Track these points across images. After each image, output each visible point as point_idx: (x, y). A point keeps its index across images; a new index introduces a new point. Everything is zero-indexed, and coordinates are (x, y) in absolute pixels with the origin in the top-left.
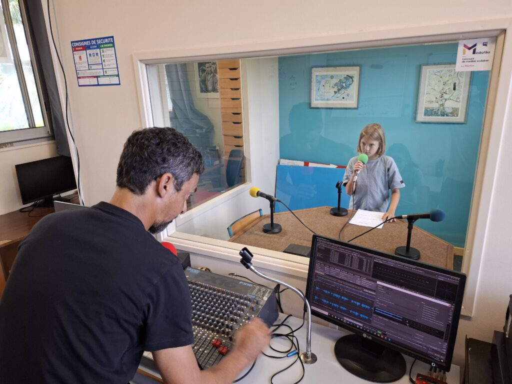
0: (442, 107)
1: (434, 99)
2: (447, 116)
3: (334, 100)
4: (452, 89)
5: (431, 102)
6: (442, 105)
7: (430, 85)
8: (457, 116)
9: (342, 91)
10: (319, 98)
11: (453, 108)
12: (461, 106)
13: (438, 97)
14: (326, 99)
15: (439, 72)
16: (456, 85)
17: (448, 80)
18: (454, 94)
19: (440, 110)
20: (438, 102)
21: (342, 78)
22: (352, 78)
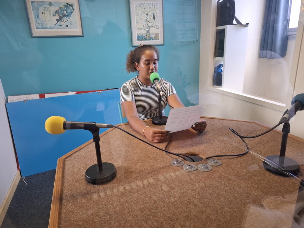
0: (148, 33)
1: (142, 27)
2: (152, 40)
3: (57, 28)
4: (153, 18)
5: (140, 29)
6: (148, 31)
7: (137, 14)
8: (159, 40)
9: (65, 19)
10: (40, 26)
11: (155, 34)
12: (160, 32)
13: (145, 25)
14: (49, 27)
15: (142, 4)
16: (155, 15)
17: (149, 12)
18: (154, 23)
19: (147, 35)
20: (145, 29)
21: (62, 6)
22: (71, 6)
